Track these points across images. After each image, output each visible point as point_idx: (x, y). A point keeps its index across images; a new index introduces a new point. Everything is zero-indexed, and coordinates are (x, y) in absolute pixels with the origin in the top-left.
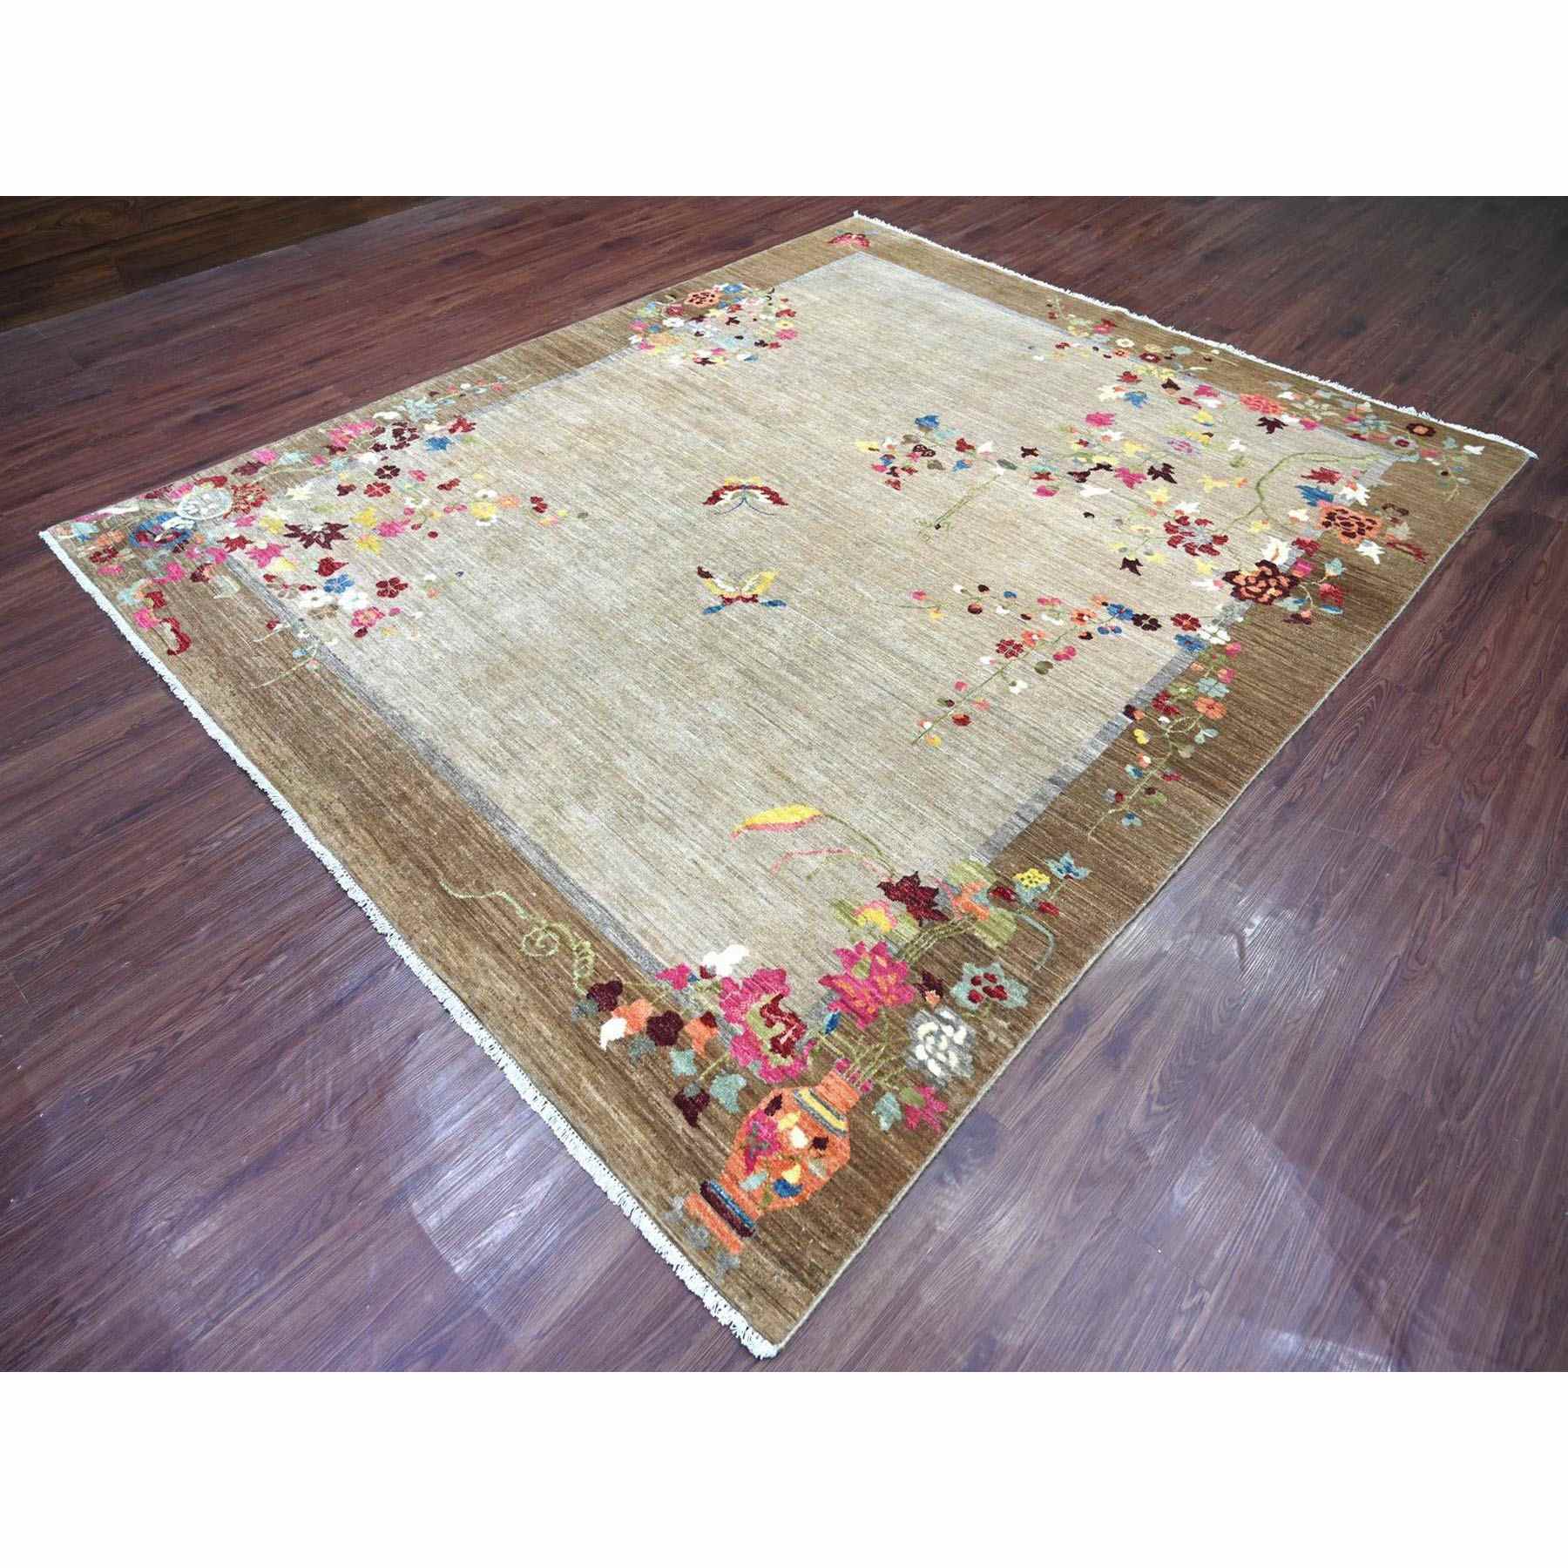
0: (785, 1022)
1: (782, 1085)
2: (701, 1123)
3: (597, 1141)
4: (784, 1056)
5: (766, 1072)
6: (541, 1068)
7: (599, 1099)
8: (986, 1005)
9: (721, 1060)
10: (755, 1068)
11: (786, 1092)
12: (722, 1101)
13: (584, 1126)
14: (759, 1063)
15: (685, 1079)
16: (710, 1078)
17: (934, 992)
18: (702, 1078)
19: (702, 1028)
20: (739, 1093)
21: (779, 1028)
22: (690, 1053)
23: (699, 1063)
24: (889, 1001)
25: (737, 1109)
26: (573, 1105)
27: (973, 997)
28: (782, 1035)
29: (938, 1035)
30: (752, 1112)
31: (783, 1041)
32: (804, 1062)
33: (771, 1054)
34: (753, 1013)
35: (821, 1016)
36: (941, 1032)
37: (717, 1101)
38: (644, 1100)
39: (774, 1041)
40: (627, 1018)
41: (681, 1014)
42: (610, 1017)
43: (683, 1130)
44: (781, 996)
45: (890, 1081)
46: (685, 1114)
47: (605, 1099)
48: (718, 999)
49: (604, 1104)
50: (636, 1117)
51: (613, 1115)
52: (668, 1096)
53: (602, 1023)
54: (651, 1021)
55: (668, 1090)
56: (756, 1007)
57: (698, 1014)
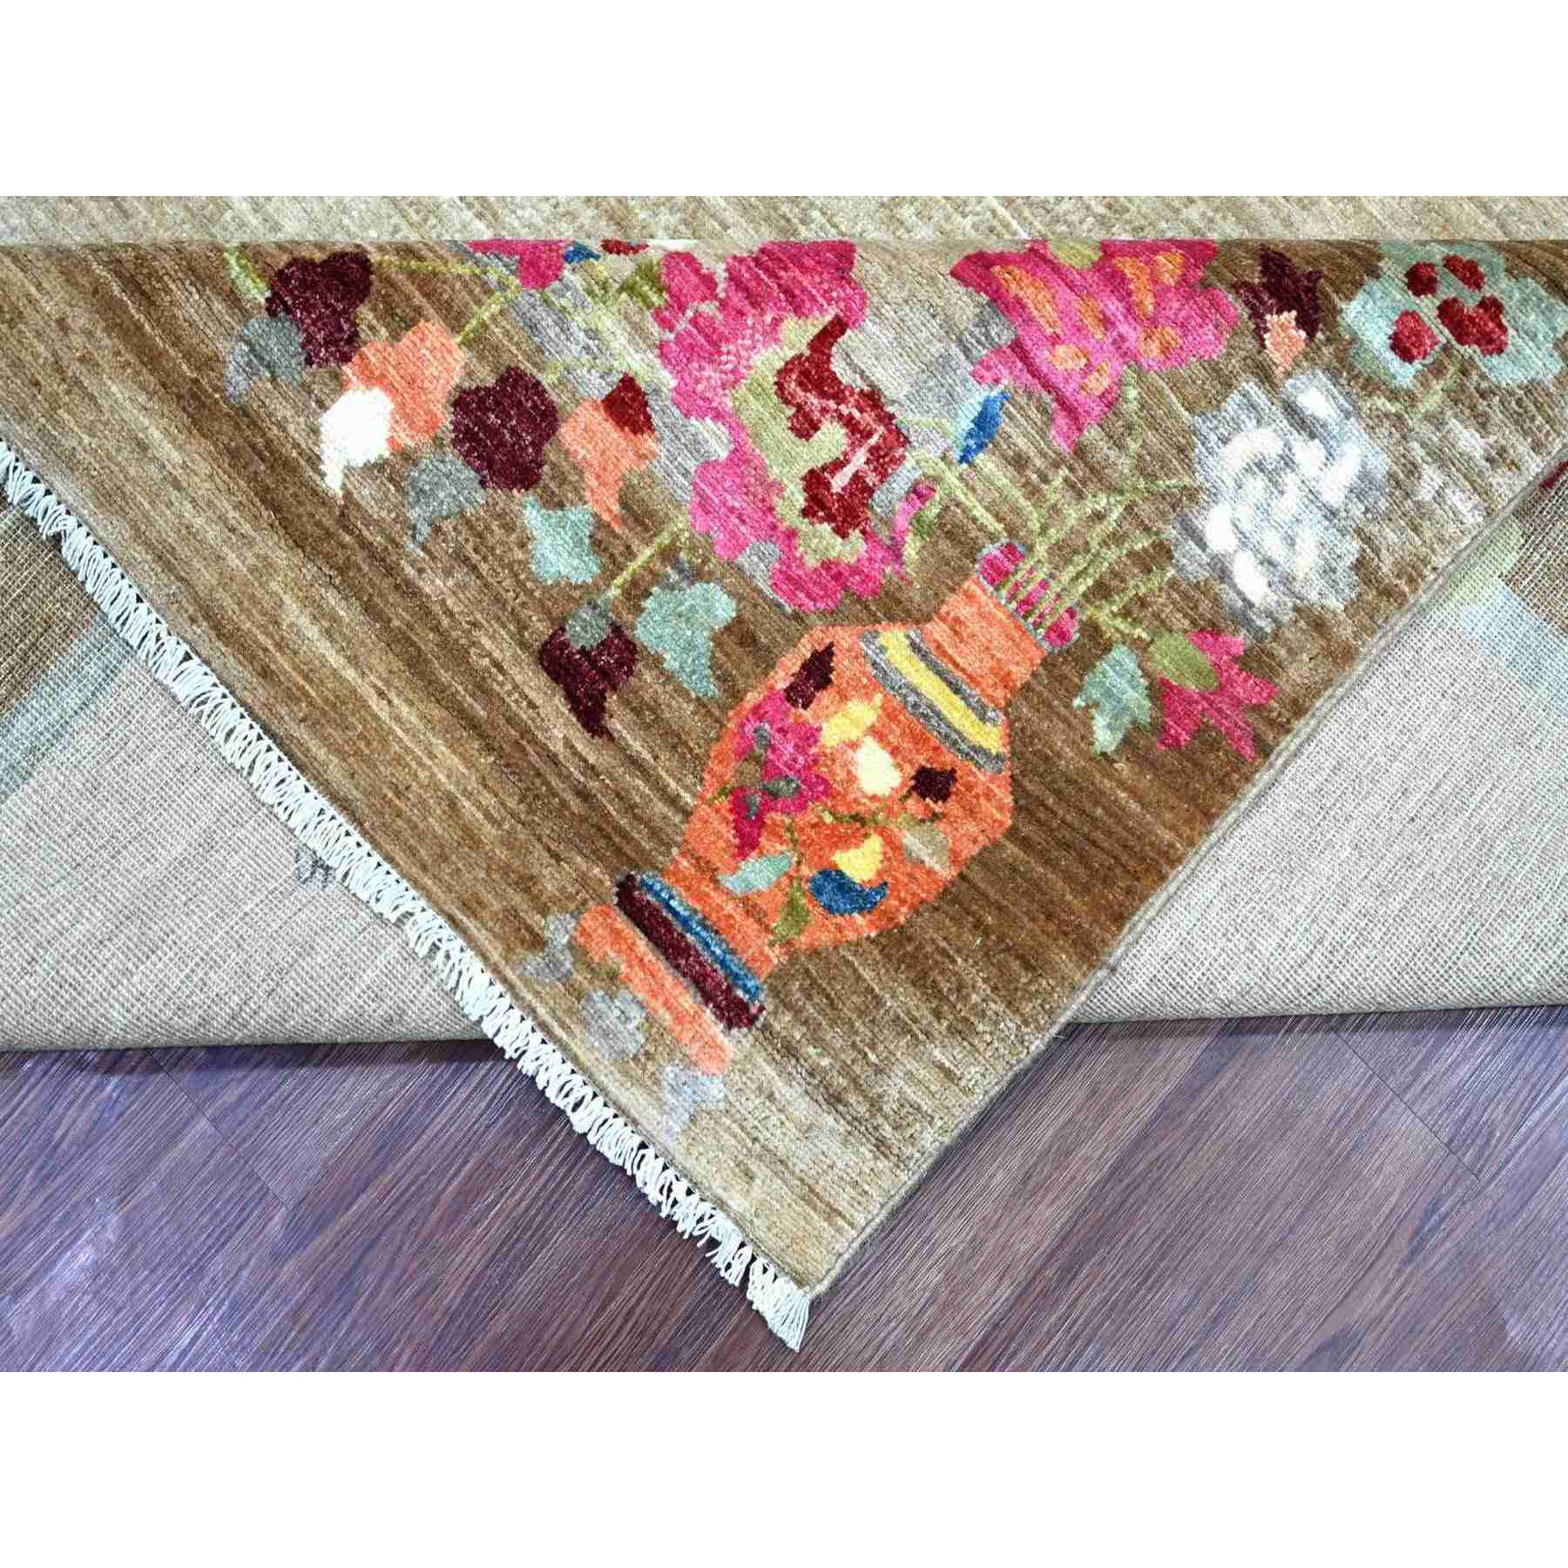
0: (849, 423)
1: (833, 616)
2: (615, 725)
3: (335, 771)
4: (841, 532)
5: (789, 578)
6: (165, 558)
7: (335, 660)
8: (1438, 370)
9: (664, 539)
10: (759, 563)
11: (844, 638)
12: (670, 663)
13: (301, 733)
14: (773, 550)
15: (566, 597)
16: (636, 593)
17: (1290, 316)
18: (614, 592)
19: (610, 433)
20: (717, 640)
21: (831, 439)
22: (577, 515)
23: (601, 542)
24: (1154, 348)
25: (713, 689)
26: (266, 673)
27: (1405, 344)
28: (837, 465)
29: (1272, 471)
30: (752, 698)
31: (839, 482)
32: (895, 552)
33: (803, 525)
34: (757, 392)
35: (951, 399)
36: (1288, 462)
37: (657, 661)
38: (458, 655)
39: (815, 481)
40: (390, 389)
41: (547, 379)
42: (341, 385)
43: (568, 744)
44: (836, 329)
45: (1125, 613)
46: (571, 697)
47: (353, 661)
48: (654, 329)
49: (350, 674)
50: (437, 712)
51: (374, 702)
52: (523, 645)
53: (322, 405)
54: (463, 402)
55: (522, 627)
56: (767, 361)
57: (599, 387)
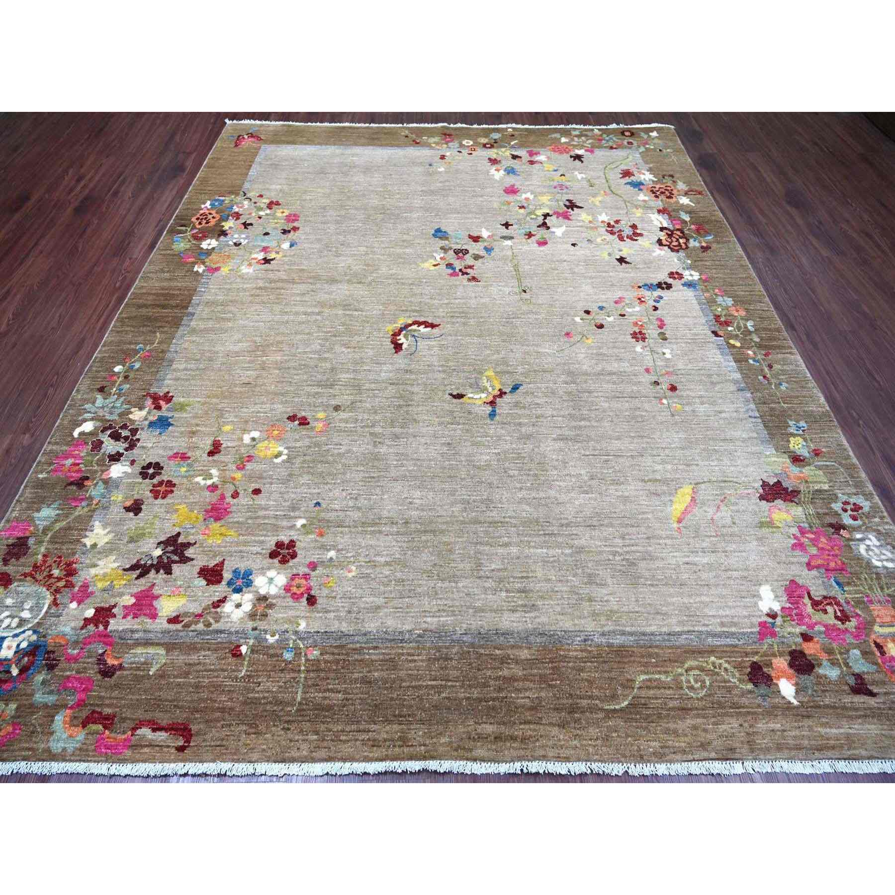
0: (828, 604)
1: (868, 635)
2: (875, 691)
3: (864, 753)
4: (850, 621)
5: (856, 637)
6: (799, 748)
7: (834, 731)
8: (861, 517)
9: (837, 652)
10: (850, 639)
11: (873, 636)
12: (866, 670)
13: (849, 753)
14: (848, 635)
15: (842, 677)
16: (847, 665)
17: (842, 531)
18: (845, 669)
19: (811, 644)
20: (863, 658)
21: (829, 609)
22: (825, 663)
23: (834, 663)
24: (837, 551)
25: (875, 667)
26: (833, 748)
27: (855, 518)
28: (835, 612)
29: (868, 549)
30: (880, 661)
31: (839, 614)
32: (858, 615)
33: (846, 626)
34: (814, 614)
35: (831, 586)
36: (868, 546)
37: (863, 672)
38: (844, 708)
39: (837, 617)
40: (782, 677)
41: (794, 647)
42: (777, 685)
43: (877, 703)
44: (809, 594)
45: (888, 588)
46: (865, 694)
47: (839, 727)
48: (793, 623)
49: (842, 731)
50: (860, 720)
51: (851, 731)
52: (849, 694)
53: (779, 692)
54: (791, 665)
55: (844, 691)
56: (809, 609)
57: (799, 640)
